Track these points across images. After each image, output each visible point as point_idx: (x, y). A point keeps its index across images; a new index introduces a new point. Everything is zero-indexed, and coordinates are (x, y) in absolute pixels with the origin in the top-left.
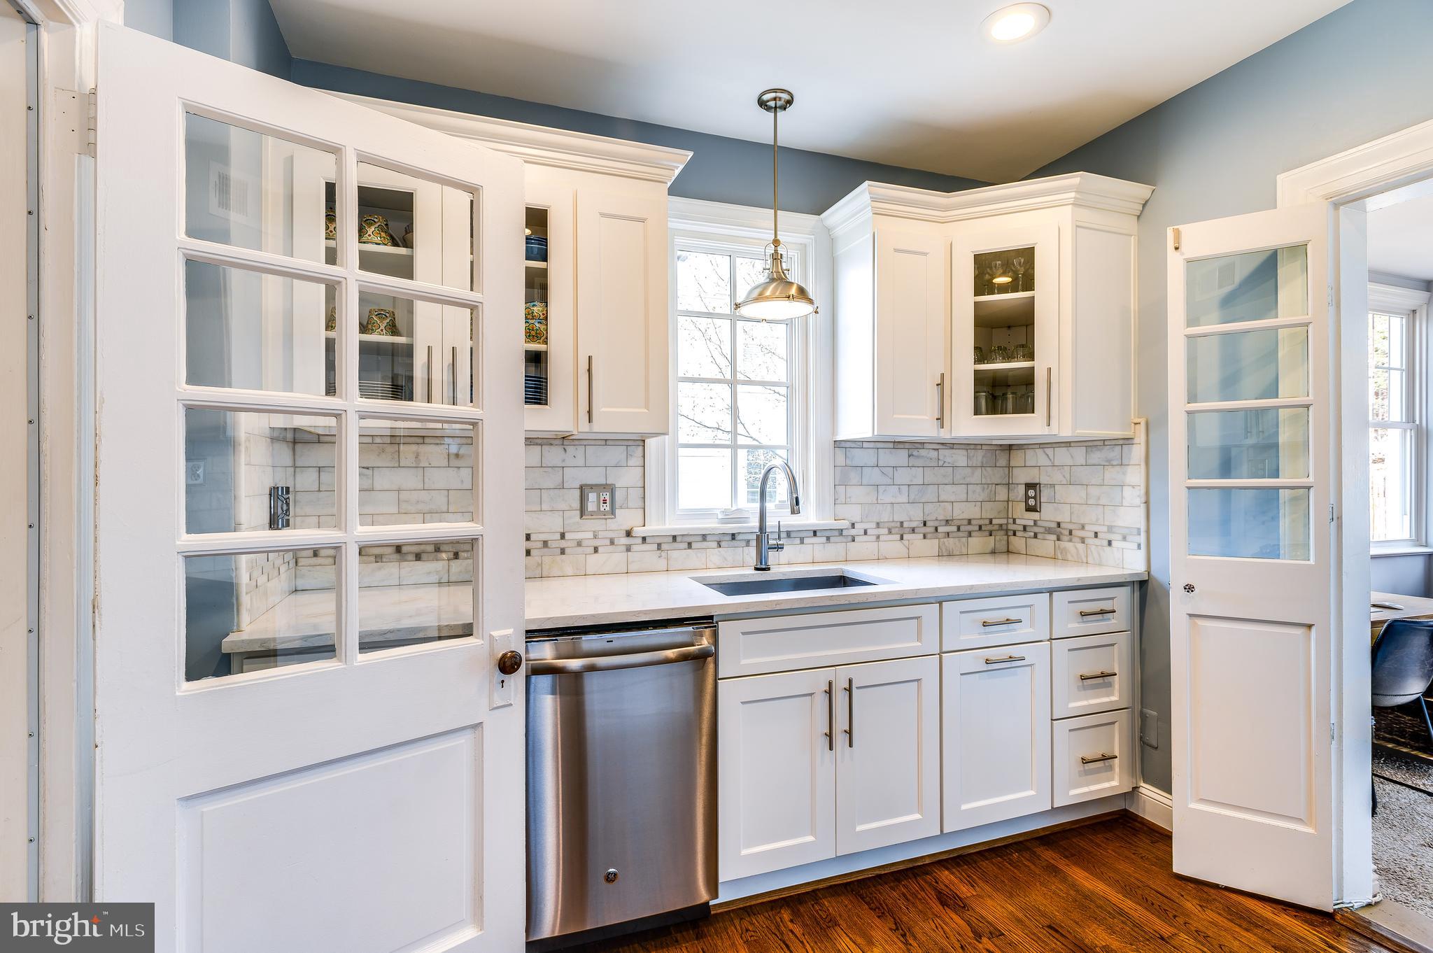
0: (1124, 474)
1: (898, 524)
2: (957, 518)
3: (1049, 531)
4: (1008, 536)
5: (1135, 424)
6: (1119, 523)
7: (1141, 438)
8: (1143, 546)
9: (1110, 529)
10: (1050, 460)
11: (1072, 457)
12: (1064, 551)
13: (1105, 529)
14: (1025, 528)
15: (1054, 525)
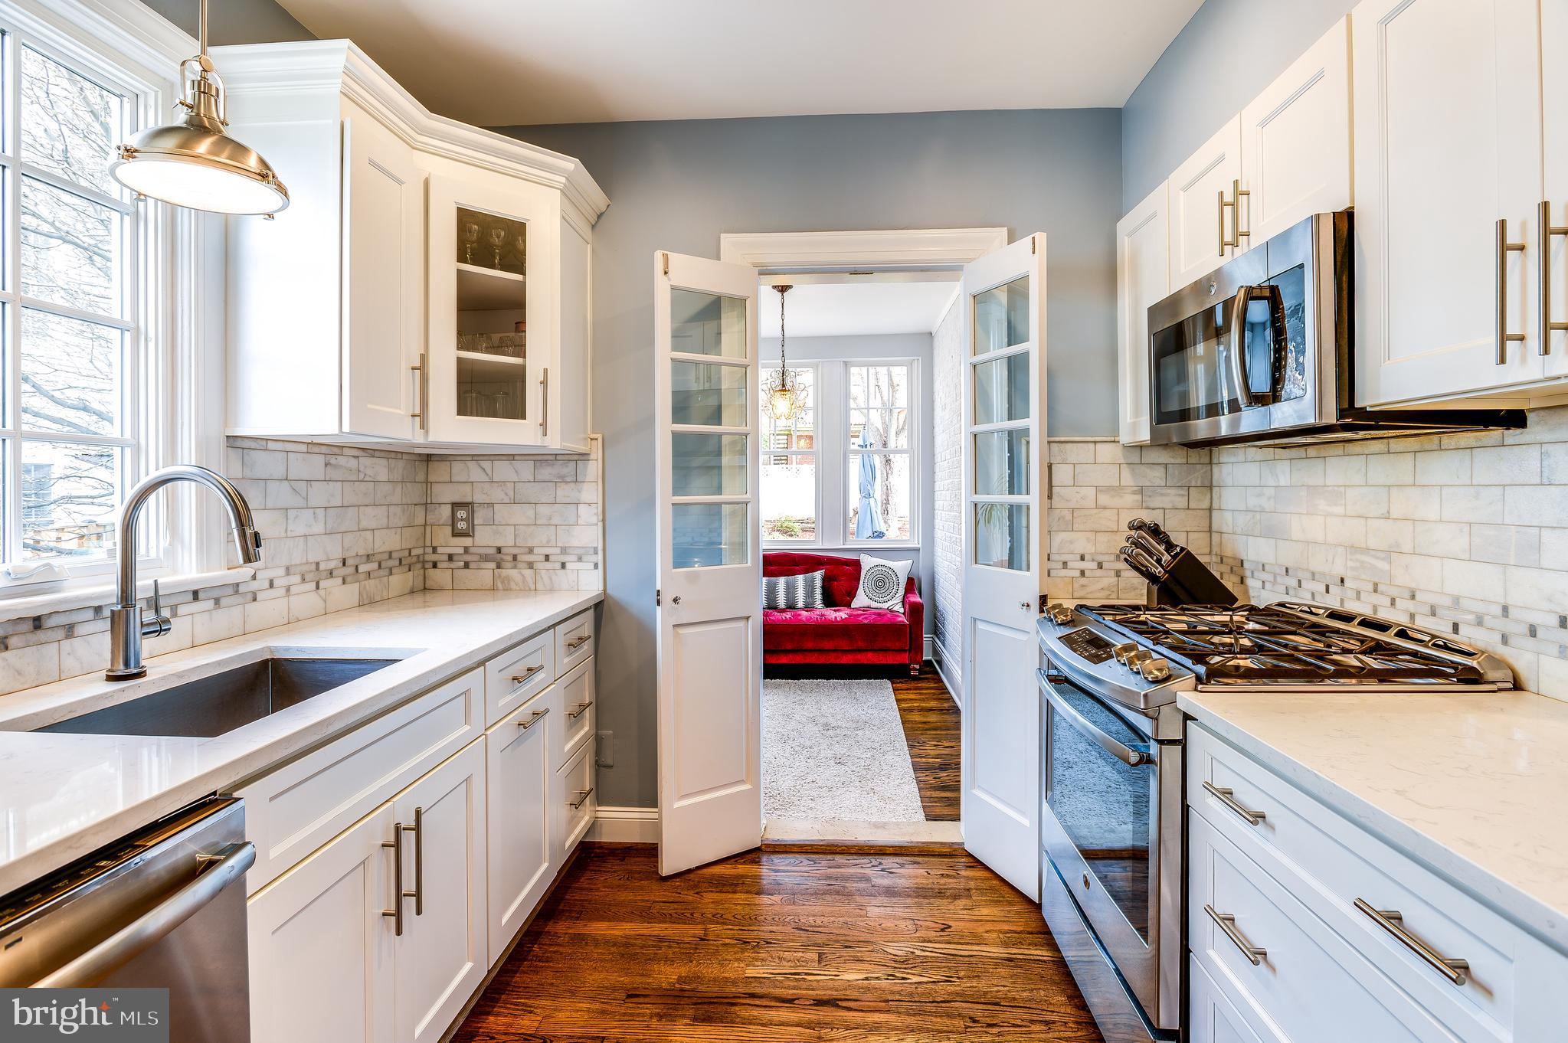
0: (580, 492)
1: (313, 567)
2: (378, 551)
3: (486, 558)
4: (425, 569)
5: (592, 439)
6: (575, 543)
7: (597, 453)
8: (601, 566)
9: (564, 551)
10: (488, 475)
11: (516, 472)
12: (507, 580)
13: (558, 551)
14: (451, 557)
15: (493, 551)
